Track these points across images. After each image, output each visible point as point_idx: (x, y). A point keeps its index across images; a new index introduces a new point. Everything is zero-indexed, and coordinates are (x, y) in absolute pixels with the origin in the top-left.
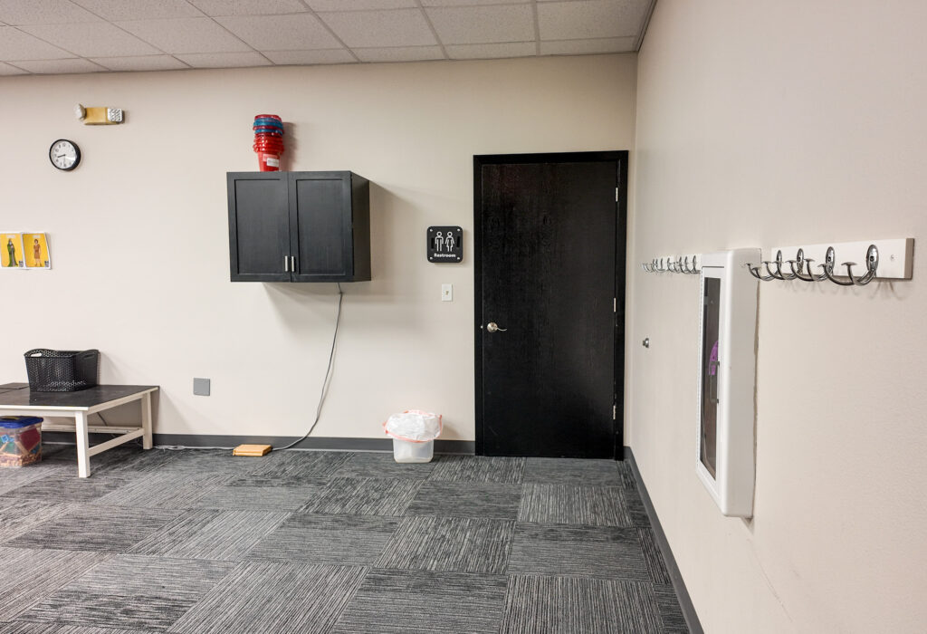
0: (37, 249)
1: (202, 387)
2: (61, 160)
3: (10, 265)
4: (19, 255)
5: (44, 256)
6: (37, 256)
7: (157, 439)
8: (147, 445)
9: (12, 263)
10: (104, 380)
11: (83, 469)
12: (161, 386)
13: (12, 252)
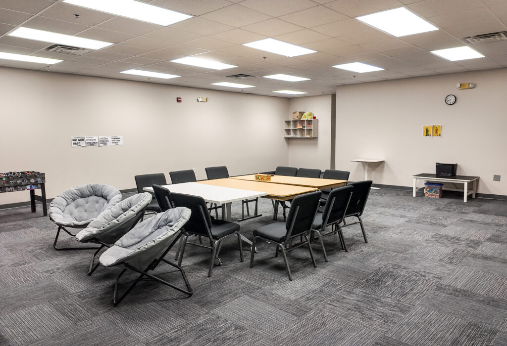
0: (437, 130)
1: (497, 178)
2: (449, 101)
3: (426, 136)
4: (430, 132)
5: (438, 133)
6: (436, 132)
7: (477, 195)
8: (474, 196)
9: (427, 135)
10: (457, 174)
11: (465, 200)
12: (480, 177)
13: (427, 131)
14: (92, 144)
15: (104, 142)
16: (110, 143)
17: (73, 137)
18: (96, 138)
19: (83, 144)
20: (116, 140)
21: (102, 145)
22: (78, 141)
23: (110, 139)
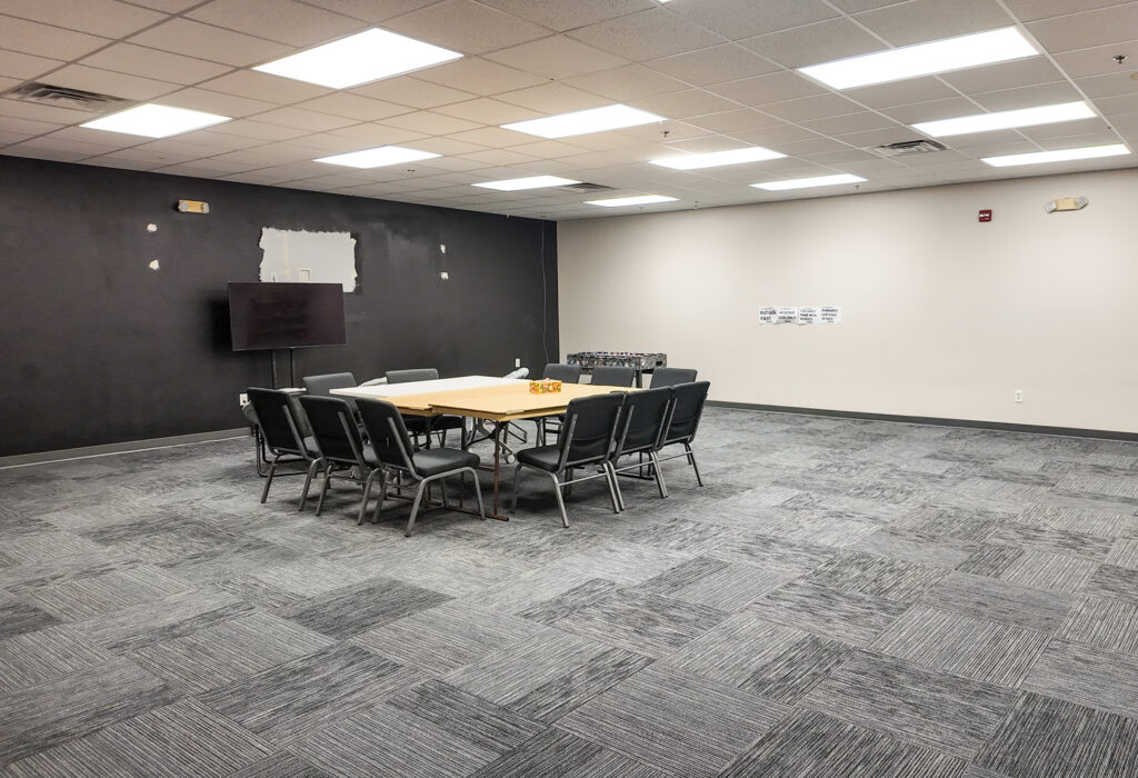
14: (788, 320)
15: (807, 317)
16: (818, 320)
17: (762, 308)
18: (797, 311)
19: (774, 318)
20: (829, 313)
21: (804, 322)
22: (768, 314)
23: (819, 313)
